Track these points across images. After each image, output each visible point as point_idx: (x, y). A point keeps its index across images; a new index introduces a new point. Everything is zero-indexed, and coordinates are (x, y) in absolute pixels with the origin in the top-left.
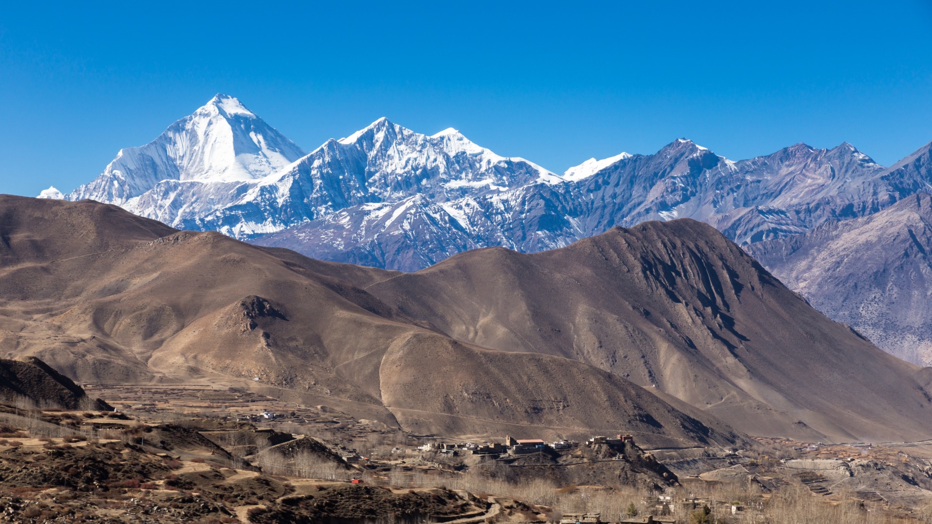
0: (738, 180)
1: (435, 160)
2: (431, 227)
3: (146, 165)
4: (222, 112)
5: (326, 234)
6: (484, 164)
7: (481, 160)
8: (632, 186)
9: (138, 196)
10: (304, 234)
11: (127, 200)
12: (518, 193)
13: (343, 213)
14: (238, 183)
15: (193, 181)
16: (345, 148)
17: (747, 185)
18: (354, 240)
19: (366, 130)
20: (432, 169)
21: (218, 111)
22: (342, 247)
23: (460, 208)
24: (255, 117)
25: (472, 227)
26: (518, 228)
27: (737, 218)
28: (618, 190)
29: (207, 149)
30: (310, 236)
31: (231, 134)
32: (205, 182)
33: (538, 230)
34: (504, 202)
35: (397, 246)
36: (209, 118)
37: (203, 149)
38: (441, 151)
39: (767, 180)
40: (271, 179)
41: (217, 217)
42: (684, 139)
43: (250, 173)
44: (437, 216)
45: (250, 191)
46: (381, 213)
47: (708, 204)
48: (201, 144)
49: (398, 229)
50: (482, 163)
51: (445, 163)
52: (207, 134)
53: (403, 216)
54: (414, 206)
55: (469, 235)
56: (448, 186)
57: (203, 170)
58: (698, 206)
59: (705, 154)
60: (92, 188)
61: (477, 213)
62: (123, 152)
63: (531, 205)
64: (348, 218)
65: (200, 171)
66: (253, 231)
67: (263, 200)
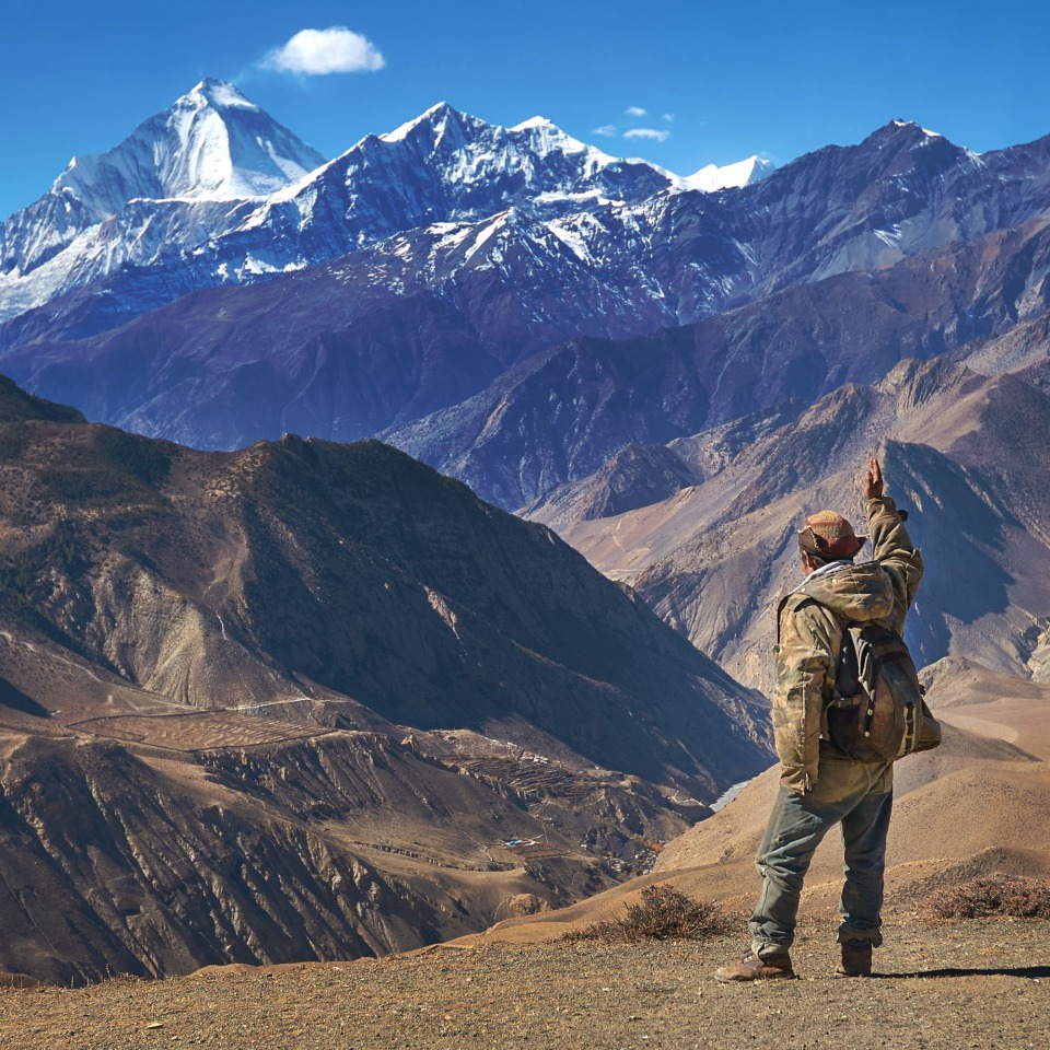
0: (987, 180)
1: (519, 163)
2: (536, 258)
3: (108, 179)
4: (212, 104)
5: (376, 271)
6: (588, 167)
7: (584, 163)
8: (827, 194)
9: (98, 223)
10: (342, 272)
11: (83, 230)
12: (658, 205)
13: (399, 240)
14: (237, 201)
15: (175, 200)
16: (390, 148)
17: (1002, 188)
18: (418, 280)
19: (418, 120)
20: (515, 175)
21: (206, 102)
22: (401, 292)
23: (575, 229)
24: (257, 111)
25: (595, 257)
26: (662, 258)
27: (1032, 235)
28: (806, 200)
29: (194, 156)
30: (353, 275)
31: (225, 133)
32: (191, 201)
33: (691, 261)
34: (639, 218)
35: (486, 288)
36: (194, 112)
37: (187, 156)
38: (527, 151)
39: (1031, 180)
40: (286, 194)
41: (210, 249)
42: (901, 121)
43: (254, 188)
44: (542, 241)
45: (257, 211)
46: (458, 238)
47: (945, 218)
48: (184, 148)
49: (485, 262)
50: (585, 167)
51: (532, 167)
52: (192, 136)
53: (492, 242)
54: (507, 226)
55: (591, 269)
56: (537, 200)
57: (188, 186)
58: (931, 221)
59: (936, 143)
60: (34, 213)
61: (600, 235)
62: (76, 161)
63: (679, 223)
64: (408, 246)
65: (184, 187)
66: (262, 269)
67: (275, 224)
